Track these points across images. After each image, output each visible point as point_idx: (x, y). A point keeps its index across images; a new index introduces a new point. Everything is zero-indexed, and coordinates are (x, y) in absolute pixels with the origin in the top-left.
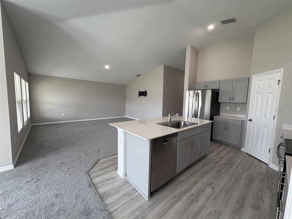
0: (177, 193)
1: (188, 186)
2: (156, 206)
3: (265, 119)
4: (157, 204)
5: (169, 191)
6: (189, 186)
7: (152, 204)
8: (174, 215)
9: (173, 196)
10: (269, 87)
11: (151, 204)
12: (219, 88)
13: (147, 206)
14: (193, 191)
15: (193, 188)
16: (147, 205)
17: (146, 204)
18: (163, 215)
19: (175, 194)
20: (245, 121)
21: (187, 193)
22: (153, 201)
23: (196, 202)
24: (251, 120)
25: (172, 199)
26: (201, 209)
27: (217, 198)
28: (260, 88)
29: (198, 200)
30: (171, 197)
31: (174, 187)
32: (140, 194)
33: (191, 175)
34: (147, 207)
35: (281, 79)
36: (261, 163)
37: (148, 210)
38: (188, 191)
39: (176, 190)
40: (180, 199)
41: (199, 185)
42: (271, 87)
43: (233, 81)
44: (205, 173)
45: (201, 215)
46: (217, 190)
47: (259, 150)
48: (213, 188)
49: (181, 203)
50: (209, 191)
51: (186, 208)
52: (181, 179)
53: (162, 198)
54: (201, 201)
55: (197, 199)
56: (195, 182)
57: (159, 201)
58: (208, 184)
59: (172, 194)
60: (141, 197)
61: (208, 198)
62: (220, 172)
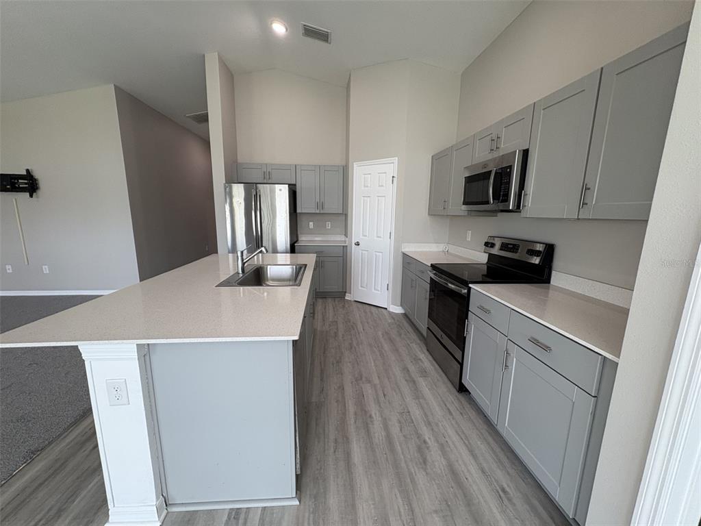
0: (332, 433)
1: (336, 404)
2: (325, 498)
3: (378, 239)
4: (322, 491)
5: (316, 442)
6: (338, 405)
7: (313, 500)
8: (368, 478)
9: (332, 444)
10: (379, 186)
11: (310, 503)
12: (294, 183)
13: (309, 516)
14: (351, 408)
15: (347, 402)
16: (307, 515)
17: (304, 516)
18: (353, 499)
19: (332, 437)
20: (347, 246)
21: (348, 419)
22: (308, 493)
23: (372, 422)
24: (358, 244)
25: (337, 453)
26: (386, 427)
27: (385, 393)
28: (367, 186)
29: (371, 416)
30: (332, 450)
31: (317, 425)
32: (264, 509)
33: (322, 380)
34: (311, 519)
35: (396, 176)
36: (380, 309)
37: (321, 522)
38: (344, 414)
39: (326, 429)
40: (347, 438)
41: (349, 390)
42: (382, 186)
43: (320, 169)
44: (338, 362)
45: (395, 436)
46: (376, 381)
47: (373, 290)
48: (369, 382)
49: (355, 446)
50: (368, 390)
51: (370, 446)
52: (313, 401)
53: (321, 468)
54: (375, 414)
55: (368, 415)
56: (339, 387)
57: (321, 481)
58: (359, 379)
59: (328, 442)
60: (273, 514)
61: (378, 402)
62: (353, 348)
